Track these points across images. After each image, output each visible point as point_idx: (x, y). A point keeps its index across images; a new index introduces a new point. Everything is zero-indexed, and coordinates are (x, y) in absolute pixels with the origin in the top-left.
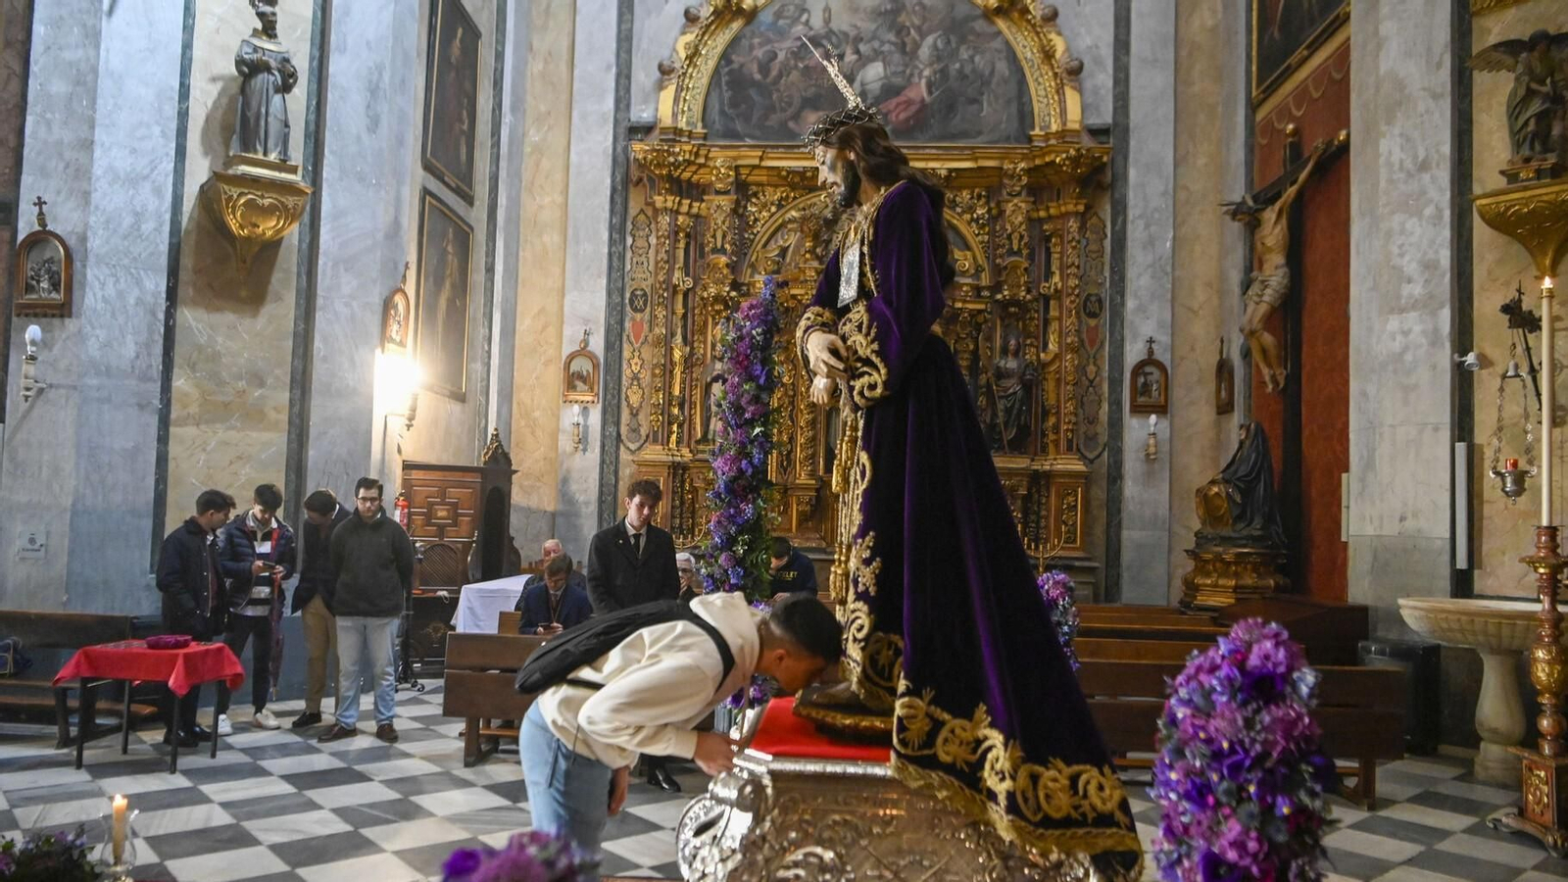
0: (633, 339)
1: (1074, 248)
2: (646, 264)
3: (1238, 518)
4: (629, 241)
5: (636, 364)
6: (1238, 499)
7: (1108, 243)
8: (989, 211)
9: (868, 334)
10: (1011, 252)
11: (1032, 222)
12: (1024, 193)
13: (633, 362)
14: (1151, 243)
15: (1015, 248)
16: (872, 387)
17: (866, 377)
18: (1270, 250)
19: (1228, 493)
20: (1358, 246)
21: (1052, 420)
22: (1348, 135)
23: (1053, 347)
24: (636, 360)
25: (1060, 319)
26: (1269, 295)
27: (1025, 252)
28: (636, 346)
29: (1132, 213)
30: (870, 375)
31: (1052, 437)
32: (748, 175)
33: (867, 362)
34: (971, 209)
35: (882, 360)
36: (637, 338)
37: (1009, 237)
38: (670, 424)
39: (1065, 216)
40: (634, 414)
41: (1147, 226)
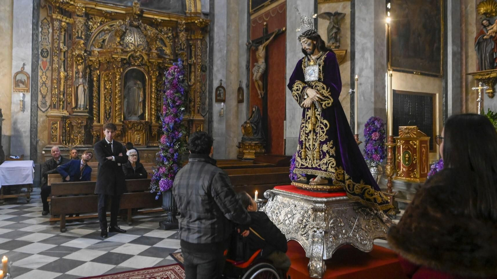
0: (42, 68)
1: (199, 50)
2: (47, 39)
3: (255, 133)
4: (40, 29)
5: (44, 78)
6: (255, 128)
7: (208, 49)
8: (173, 35)
9: (327, 90)
10: (181, 49)
11: (187, 40)
12: (184, 30)
13: (43, 77)
14: (220, 51)
15: (182, 48)
16: (328, 104)
17: (327, 101)
18: (261, 57)
19: (252, 126)
20: (289, 60)
21: (193, 104)
22: (286, 29)
23: (192, 80)
24: (44, 76)
25: (195, 72)
26: (261, 70)
27: (185, 50)
28: (44, 71)
29: (216, 41)
30: (328, 101)
31: (192, 109)
32: (89, 11)
33: (327, 97)
34: (167, 34)
35: (332, 97)
36: (44, 68)
37: (181, 44)
38: (60, 101)
39: (197, 39)
40: (44, 97)
41: (220, 45)
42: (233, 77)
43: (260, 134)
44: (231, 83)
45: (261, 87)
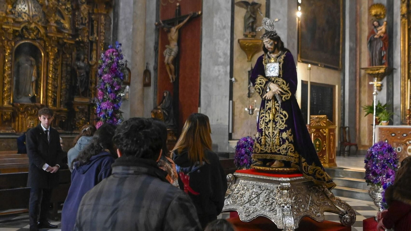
1: (103, 26)
3: (167, 120)
6: (167, 114)
7: (112, 26)
8: (72, 6)
10: (82, 24)
11: (89, 14)
12: (86, 3)
14: (126, 28)
15: (84, 22)
18: (173, 40)
19: (164, 112)
20: (205, 45)
21: (93, 86)
22: (202, 13)
23: (94, 59)
25: (97, 50)
26: (173, 53)
27: (87, 25)
29: (121, 17)
31: (93, 91)
34: (65, 5)
37: (82, 18)
39: (101, 14)
41: (125, 23)
42: (139, 59)
43: (172, 121)
44: (136, 65)
45: (173, 70)
